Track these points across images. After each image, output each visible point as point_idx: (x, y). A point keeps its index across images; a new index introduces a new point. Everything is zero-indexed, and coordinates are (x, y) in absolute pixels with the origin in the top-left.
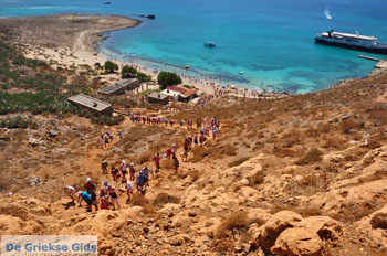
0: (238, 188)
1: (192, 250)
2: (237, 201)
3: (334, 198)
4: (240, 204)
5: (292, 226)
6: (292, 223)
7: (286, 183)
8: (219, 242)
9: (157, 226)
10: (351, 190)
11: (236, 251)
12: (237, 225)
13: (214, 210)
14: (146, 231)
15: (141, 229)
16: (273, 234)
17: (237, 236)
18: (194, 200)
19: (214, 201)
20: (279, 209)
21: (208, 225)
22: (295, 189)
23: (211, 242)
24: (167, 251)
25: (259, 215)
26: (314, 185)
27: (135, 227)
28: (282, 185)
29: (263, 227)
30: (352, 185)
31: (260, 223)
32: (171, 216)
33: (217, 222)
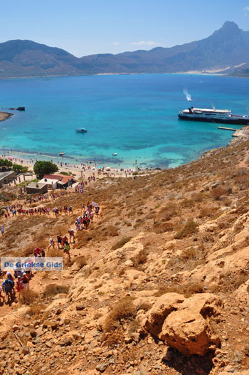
0: (122, 273)
1: (82, 347)
2: (122, 286)
3: (212, 270)
4: (126, 289)
5: (176, 309)
6: (175, 306)
7: (168, 260)
8: (110, 336)
9: (45, 327)
10: (227, 260)
11: (127, 343)
12: (124, 315)
13: (101, 299)
14: (34, 335)
15: (28, 334)
16: (159, 319)
17: (125, 327)
18: (81, 290)
19: (100, 289)
20: (163, 291)
21: (96, 318)
22: (177, 265)
23: (101, 336)
24: (57, 354)
25: (145, 299)
26: (194, 258)
27: (21, 333)
28: (164, 262)
29: (150, 312)
30: (227, 254)
31: (145, 308)
32: (59, 313)
33: (105, 311)
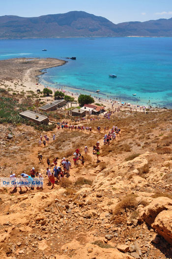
0: (130, 177)
1: (97, 222)
2: (130, 186)
4: (132, 189)
5: (167, 209)
6: (167, 207)
7: (164, 174)
8: (117, 218)
9: (75, 204)
11: (128, 225)
12: (129, 206)
13: (114, 193)
14: (67, 207)
15: (64, 206)
16: (153, 214)
17: (128, 214)
18: (101, 184)
19: (114, 186)
20: (158, 195)
21: (109, 204)
22: (171, 178)
23: (111, 217)
24: (81, 222)
25: (144, 198)
27: (60, 205)
28: (161, 175)
29: (147, 208)
31: (144, 204)
32: (85, 196)
33: (115, 201)
